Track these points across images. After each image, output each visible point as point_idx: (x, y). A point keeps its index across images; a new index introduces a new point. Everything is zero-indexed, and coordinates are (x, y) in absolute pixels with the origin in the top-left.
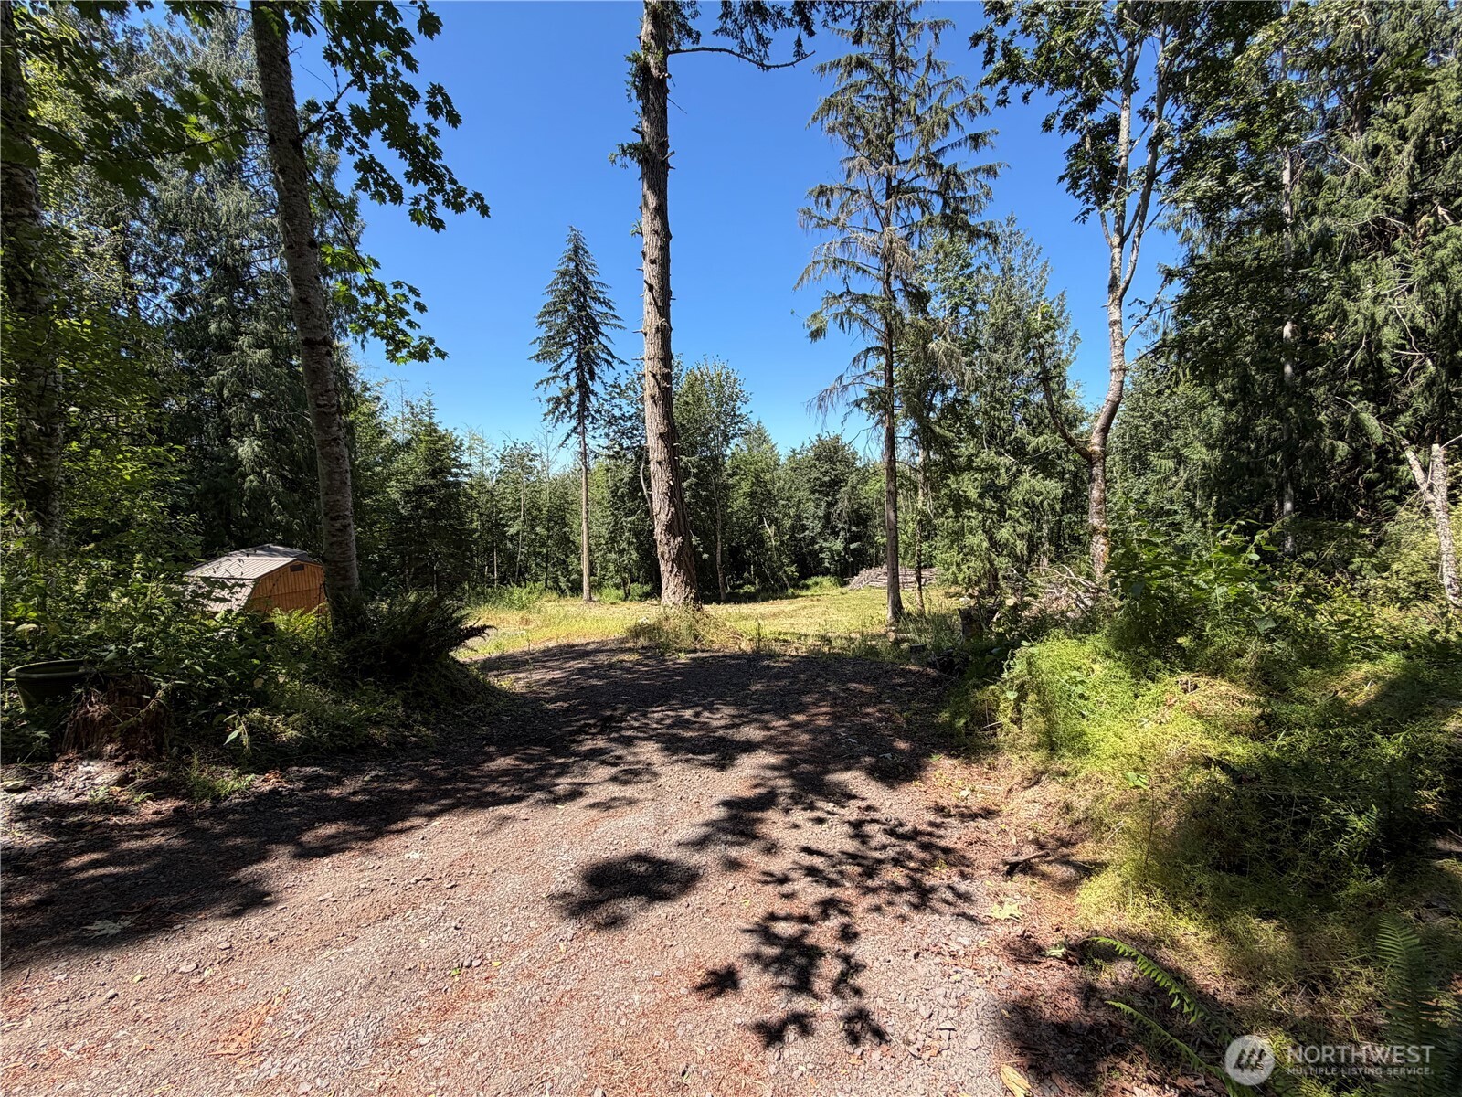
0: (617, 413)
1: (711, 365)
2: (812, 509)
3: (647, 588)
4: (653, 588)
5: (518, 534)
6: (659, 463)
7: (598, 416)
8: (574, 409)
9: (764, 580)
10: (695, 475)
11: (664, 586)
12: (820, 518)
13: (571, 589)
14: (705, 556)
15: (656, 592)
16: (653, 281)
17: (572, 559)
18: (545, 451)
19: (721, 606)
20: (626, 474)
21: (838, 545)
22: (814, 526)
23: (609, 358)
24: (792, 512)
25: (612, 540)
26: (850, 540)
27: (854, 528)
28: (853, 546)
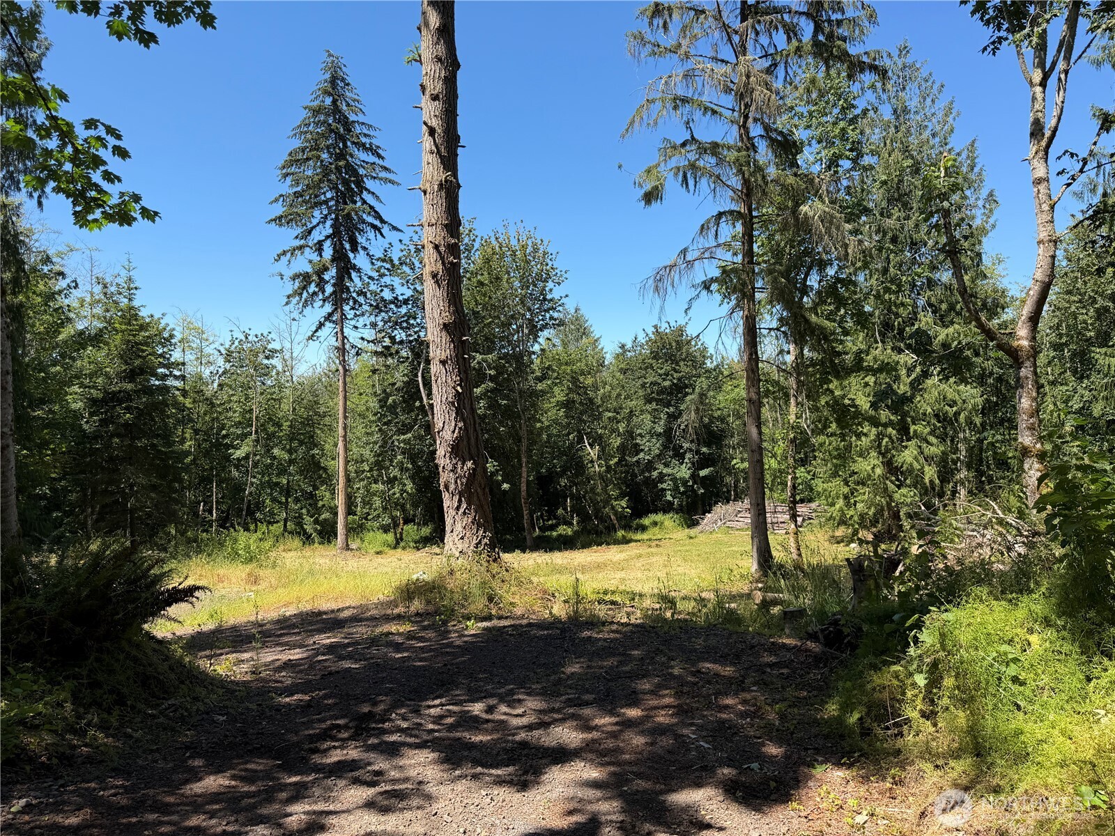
0: (387, 295)
1: (512, 233)
2: (648, 423)
3: (426, 531)
4: (435, 530)
5: (247, 457)
6: (443, 362)
7: (361, 299)
8: (329, 289)
9: (585, 518)
10: (492, 379)
11: (448, 529)
12: (659, 435)
13: (320, 533)
14: (506, 486)
15: (437, 537)
16: (434, 123)
17: (323, 491)
18: (287, 345)
19: (527, 555)
20: (400, 377)
21: (684, 472)
22: (651, 447)
23: (377, 223)
24: (622, 427)
25: (379, 465)
26: (698, 464)
27: (704, 449)
28: (703, 473)
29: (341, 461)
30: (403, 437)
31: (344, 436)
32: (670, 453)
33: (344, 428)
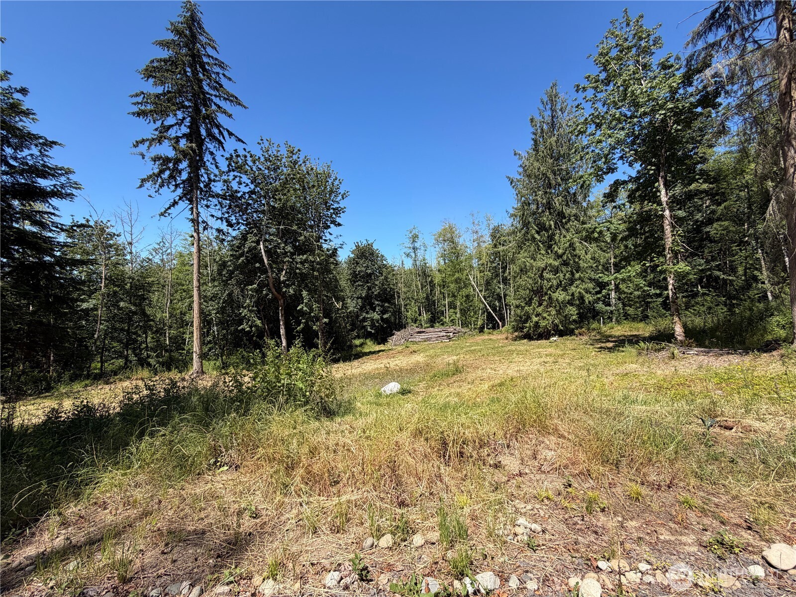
21: (376, 316)
26: (384, 312)
27: (386, 304)
28: (385, 316)
29: (196, 306)
30: (250, 287)
31: (199, 287)
32: (368, 307)
33: (199, 281)
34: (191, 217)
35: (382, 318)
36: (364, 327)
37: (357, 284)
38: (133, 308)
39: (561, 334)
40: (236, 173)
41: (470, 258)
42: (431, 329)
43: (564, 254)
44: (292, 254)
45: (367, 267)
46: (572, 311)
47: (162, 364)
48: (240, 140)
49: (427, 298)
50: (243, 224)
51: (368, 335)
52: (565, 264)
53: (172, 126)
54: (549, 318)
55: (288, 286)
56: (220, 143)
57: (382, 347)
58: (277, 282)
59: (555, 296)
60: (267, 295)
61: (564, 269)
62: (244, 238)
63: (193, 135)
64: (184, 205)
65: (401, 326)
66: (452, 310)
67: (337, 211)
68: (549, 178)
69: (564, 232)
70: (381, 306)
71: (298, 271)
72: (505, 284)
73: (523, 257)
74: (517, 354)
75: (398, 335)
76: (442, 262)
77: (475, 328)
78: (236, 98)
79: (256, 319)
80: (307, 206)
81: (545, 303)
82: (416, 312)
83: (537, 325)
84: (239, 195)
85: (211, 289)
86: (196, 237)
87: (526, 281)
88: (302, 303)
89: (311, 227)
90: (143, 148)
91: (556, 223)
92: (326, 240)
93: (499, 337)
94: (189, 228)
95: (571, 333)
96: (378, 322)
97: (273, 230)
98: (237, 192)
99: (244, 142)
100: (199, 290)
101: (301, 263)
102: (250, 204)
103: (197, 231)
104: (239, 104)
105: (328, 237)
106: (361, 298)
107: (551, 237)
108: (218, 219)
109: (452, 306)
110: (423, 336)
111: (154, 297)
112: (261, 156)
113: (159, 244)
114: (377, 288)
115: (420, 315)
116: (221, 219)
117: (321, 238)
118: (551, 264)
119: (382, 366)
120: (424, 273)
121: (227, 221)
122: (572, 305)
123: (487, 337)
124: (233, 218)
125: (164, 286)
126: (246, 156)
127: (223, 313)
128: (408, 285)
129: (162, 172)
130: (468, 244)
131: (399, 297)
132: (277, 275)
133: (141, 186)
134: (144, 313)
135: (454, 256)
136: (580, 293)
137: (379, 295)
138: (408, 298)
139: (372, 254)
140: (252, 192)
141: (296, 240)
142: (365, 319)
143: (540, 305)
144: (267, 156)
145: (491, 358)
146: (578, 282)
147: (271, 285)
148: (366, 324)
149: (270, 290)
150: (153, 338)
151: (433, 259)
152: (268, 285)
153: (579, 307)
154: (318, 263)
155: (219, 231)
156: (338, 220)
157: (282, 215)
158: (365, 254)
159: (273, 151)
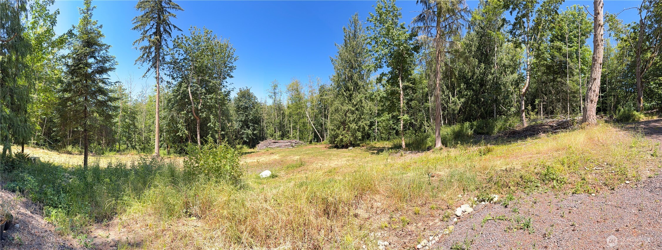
21: (250, 132)
26: (254, 130)
27: (256, 125)
28: (255, 132)
29: (156, 122)
30: (183, 112)
31: (158, 112)
32: (245, 127)
33: (158, 109)
34: (156, 76)
35: (253, 134)
36: (242, 138)
37: (240, 112)
38: (131, 122)
39: (354, 146)
40: (177, 49)
41: (307, 101)
42: (282, 141)
43: (357, 104)
44: (205, 94)
45: (246, 103)
46: (359, 135)
47: (141, 149)
48: (179, 30)
49: (280, 123)
50: (180, 77)
51: (245, 143)
52: (357, 109)
53: (149, 30)
54: (348, 138)
55: (203, 112)
56: (170, 34)
57: (252, 150)
58: (197, 109)
59: (351, 126)
60: (191, 117)
61: (357, 112)
62: (180, 85)
63: (158, 33)
64: (153, 70)
65: (263, 139)
66: (295, 131)
67: (231, 68)
68: (352, 63)
69: (357, 94)
70: (253, 126)
71: (208, 103)
72: (325, 118)
73: (337, 103)
74: (333, 156)
75: (262, 143)
76: (290, 103)
77: (307, 141)
78: (178, 6)
79: (185, 130)
80: (214, 65)
81: (346, 129)
82: (273, 131)
83: (342, 140)
84: (178, 61)
85: (163, 114)
86: (158, 86)
87: (337, 116)
88: (210, 122)
89: (216, 78)
90: (136, 44)
91: (354, 88)
92: (224, 86)
93: (321, 147)
94: (155, 81)
95: (358, 145)
96: (250, 135)
97: (195, 81)
98: (177, 59)
99: (181, 31)
100: (158, 113)
101: (210, 99)
102: (183, 66)
103: (158, 83)
104: (180, 9)
105: (225, 84)
106: (241, 121)
107: (351, 95)
108: (168, 75)
109: (294, 128)
110: (277, 145)
111: (138, 117)
112: (190, 37)
113: (141, 92)
114: (251, 116)
115: (275, 132)
116: (169, 75)
117: (221, 85)
118: (351, 109)
119: (255, 161)
120: (279, 108)
121: (172, 77)
122: (359, 131)
123: (314, 146)
124: (175, 74)
125: (142, 113)
126: (182, 38)
127: (169, 126)
128: (269, 115)
129: (144, 55)
130: (306, 93)
131: (263, 122)
132: (197, 106)
133: (135, 64)
134: (134, 125)
135: (297, 100)
136: (363, 125)
137: (252, 120)
138: (269, 123)
139: (249, 95)
140: (185, 59)
141: (207, 86)
142: (243, 134)
143: (344, 130)
144: (193, 36)
145: (319, 157)
146: (363, 120)
147: (193, 111)
148: (244, 136)
149: (192, 114)
150: (137, 137)
151: (285, 100)
152: (191, 112)
153: (362, 132)
154: (220, 100)
155: (168, 82)
156: (232, 74)
157: (200, 71)
158: (245, 95)
159: (197, 34)
